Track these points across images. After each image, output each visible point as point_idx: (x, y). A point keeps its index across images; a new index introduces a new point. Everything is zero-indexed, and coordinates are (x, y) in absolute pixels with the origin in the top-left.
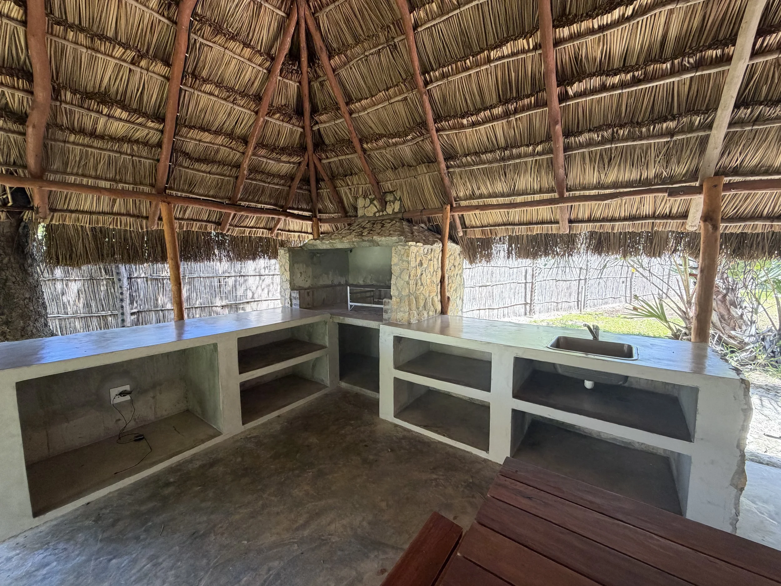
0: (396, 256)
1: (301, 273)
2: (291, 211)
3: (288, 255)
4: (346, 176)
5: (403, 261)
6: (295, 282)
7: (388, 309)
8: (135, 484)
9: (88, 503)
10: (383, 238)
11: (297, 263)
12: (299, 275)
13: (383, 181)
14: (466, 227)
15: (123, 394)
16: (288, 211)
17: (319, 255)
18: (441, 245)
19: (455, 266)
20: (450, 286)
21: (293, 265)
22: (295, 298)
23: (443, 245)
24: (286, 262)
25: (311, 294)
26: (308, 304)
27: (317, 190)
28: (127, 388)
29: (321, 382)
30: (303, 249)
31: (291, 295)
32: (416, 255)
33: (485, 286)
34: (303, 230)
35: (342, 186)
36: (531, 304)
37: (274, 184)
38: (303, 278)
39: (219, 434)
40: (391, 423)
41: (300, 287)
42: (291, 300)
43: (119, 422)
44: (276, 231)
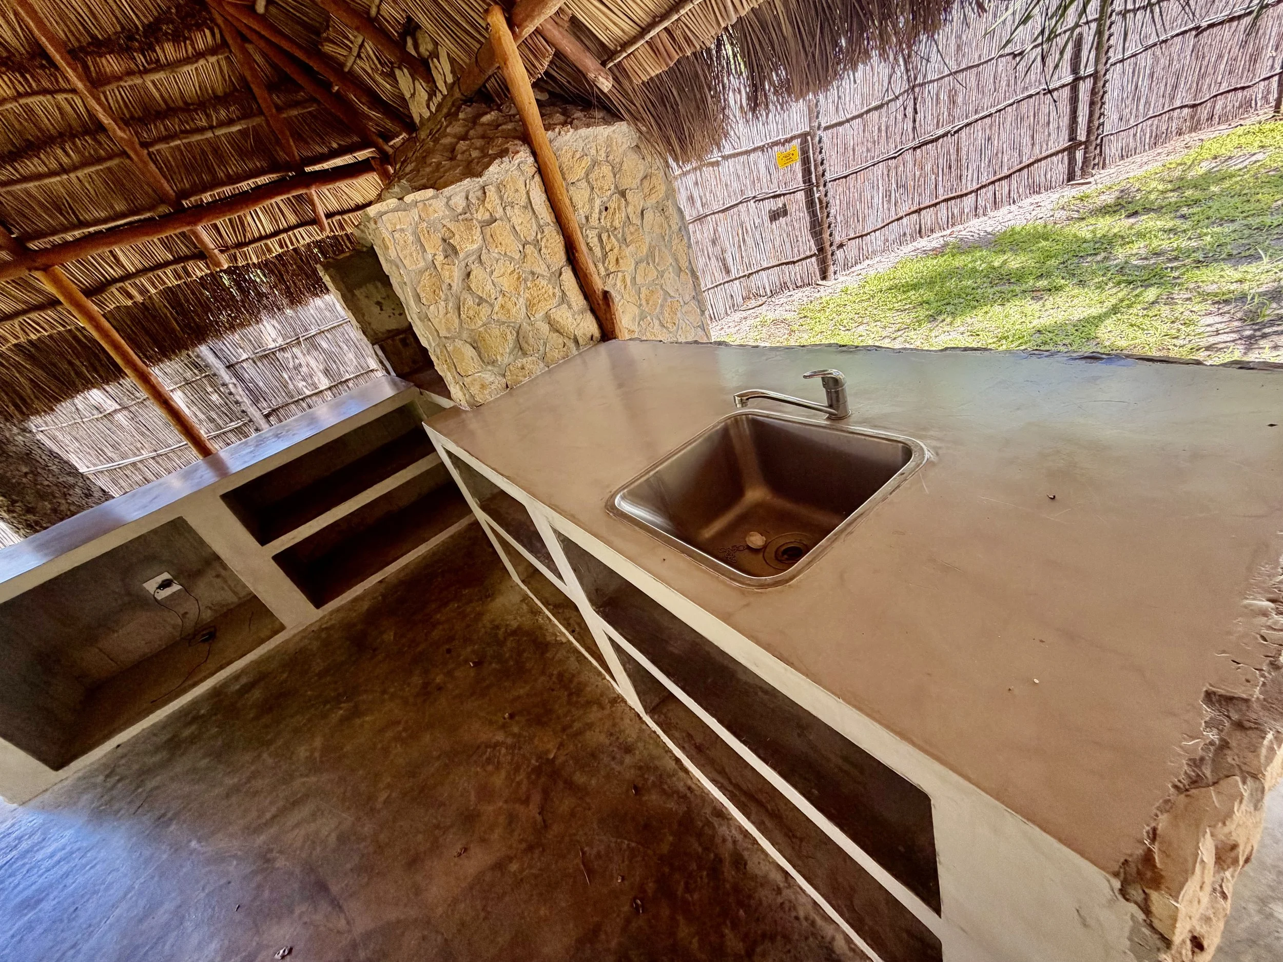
1: (378, 303)
2: (317, 168)
6: (374, 326)
8: (170, 717)
9: (118, 746)
11: (359, 286)
12: (376, 309)
14: (612, 54)
15: (165, 584)
16: (307, 169)
18: (524, 156)
19: (623, 194)
20: (612, 257)
21: (353, 295)
23: (534, 154)
25: (411, 340)
26: (414, 362)
28: (166, 576)
32: (415, 233)
33: (932, 141)
36: (1087, 143)
37: (221, 124)
38: (390, 311)
39: (282, 628)
41: (389, 331)
43: (188, 616)
44: (326, 221)
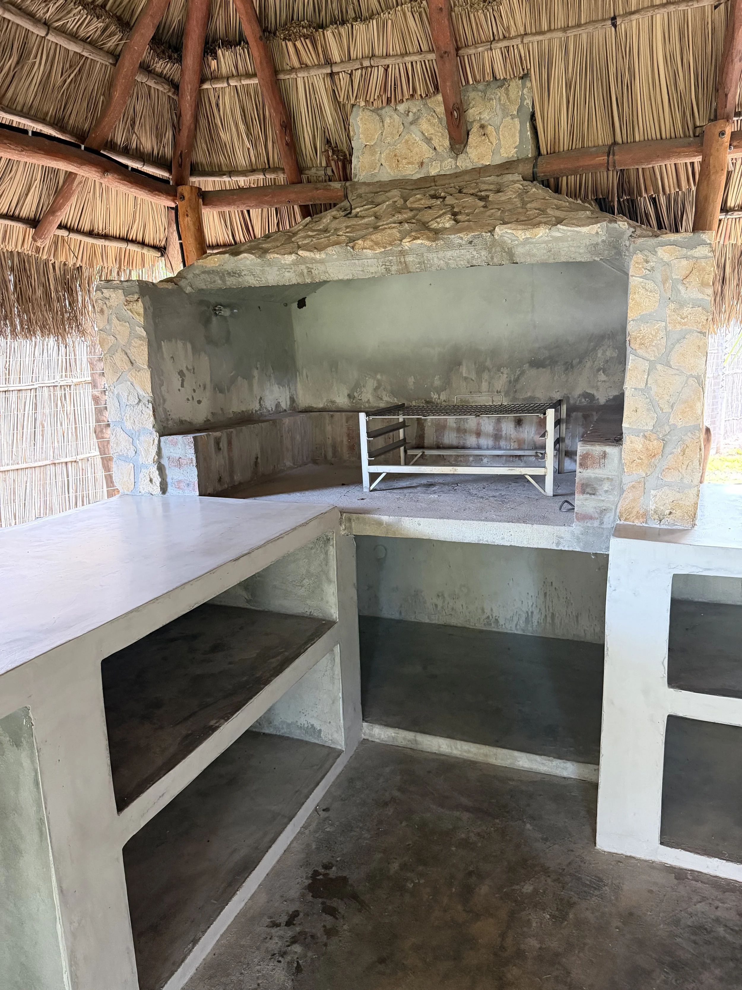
0: (650, 285)
1: (181, 373)
3: (139, 307)
4: (322, 26)
5: (682, 304)
6: (167, 406)
7: (600, 480)
10: (542, 232)
11: (170, 337)
12: (176, 381)
13: (475, 44)
16: (103, 152)
17: (226, 312)
21: (160, 347)
22: (179, 463)
24: (132, 334)
25: (224, 444)
27: (203, 80)
29: (308, 738)
30: (181, 290)
31: (159, 452)
34: (133, 235)
35: (305, 67)
38: (189, 391)
40: (652, 866)
41: (182, 422)
42: (161, 469)
44: (53, 231)
